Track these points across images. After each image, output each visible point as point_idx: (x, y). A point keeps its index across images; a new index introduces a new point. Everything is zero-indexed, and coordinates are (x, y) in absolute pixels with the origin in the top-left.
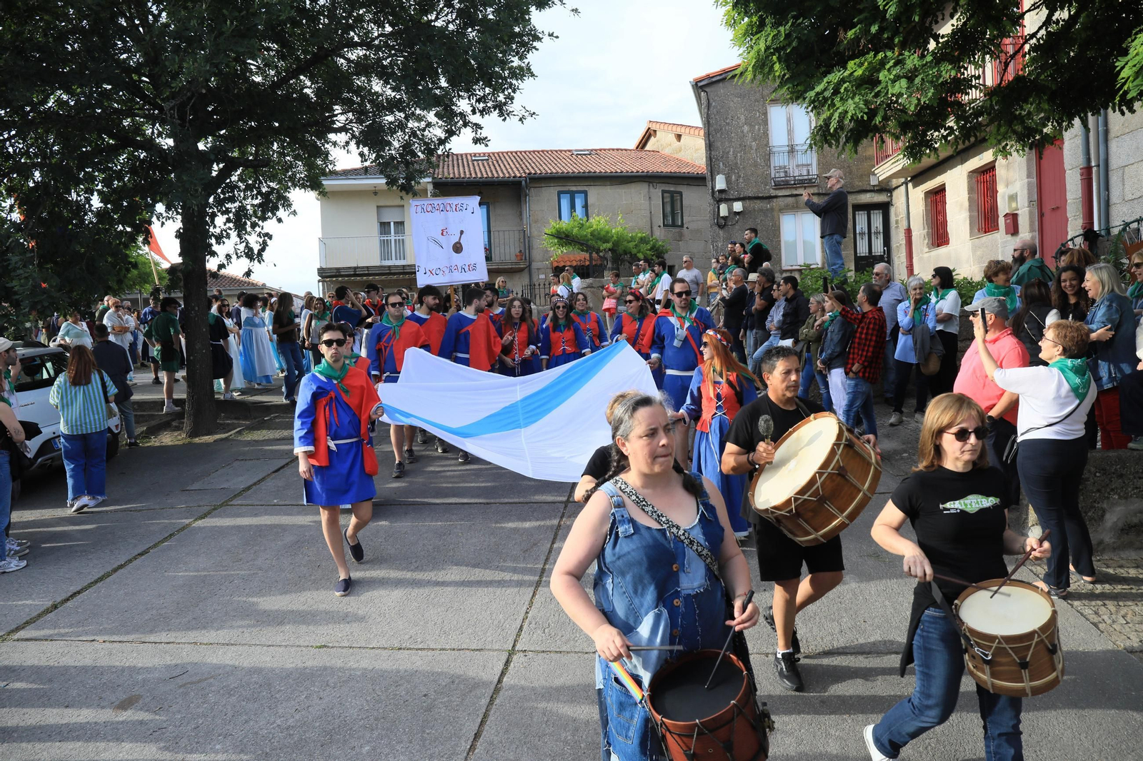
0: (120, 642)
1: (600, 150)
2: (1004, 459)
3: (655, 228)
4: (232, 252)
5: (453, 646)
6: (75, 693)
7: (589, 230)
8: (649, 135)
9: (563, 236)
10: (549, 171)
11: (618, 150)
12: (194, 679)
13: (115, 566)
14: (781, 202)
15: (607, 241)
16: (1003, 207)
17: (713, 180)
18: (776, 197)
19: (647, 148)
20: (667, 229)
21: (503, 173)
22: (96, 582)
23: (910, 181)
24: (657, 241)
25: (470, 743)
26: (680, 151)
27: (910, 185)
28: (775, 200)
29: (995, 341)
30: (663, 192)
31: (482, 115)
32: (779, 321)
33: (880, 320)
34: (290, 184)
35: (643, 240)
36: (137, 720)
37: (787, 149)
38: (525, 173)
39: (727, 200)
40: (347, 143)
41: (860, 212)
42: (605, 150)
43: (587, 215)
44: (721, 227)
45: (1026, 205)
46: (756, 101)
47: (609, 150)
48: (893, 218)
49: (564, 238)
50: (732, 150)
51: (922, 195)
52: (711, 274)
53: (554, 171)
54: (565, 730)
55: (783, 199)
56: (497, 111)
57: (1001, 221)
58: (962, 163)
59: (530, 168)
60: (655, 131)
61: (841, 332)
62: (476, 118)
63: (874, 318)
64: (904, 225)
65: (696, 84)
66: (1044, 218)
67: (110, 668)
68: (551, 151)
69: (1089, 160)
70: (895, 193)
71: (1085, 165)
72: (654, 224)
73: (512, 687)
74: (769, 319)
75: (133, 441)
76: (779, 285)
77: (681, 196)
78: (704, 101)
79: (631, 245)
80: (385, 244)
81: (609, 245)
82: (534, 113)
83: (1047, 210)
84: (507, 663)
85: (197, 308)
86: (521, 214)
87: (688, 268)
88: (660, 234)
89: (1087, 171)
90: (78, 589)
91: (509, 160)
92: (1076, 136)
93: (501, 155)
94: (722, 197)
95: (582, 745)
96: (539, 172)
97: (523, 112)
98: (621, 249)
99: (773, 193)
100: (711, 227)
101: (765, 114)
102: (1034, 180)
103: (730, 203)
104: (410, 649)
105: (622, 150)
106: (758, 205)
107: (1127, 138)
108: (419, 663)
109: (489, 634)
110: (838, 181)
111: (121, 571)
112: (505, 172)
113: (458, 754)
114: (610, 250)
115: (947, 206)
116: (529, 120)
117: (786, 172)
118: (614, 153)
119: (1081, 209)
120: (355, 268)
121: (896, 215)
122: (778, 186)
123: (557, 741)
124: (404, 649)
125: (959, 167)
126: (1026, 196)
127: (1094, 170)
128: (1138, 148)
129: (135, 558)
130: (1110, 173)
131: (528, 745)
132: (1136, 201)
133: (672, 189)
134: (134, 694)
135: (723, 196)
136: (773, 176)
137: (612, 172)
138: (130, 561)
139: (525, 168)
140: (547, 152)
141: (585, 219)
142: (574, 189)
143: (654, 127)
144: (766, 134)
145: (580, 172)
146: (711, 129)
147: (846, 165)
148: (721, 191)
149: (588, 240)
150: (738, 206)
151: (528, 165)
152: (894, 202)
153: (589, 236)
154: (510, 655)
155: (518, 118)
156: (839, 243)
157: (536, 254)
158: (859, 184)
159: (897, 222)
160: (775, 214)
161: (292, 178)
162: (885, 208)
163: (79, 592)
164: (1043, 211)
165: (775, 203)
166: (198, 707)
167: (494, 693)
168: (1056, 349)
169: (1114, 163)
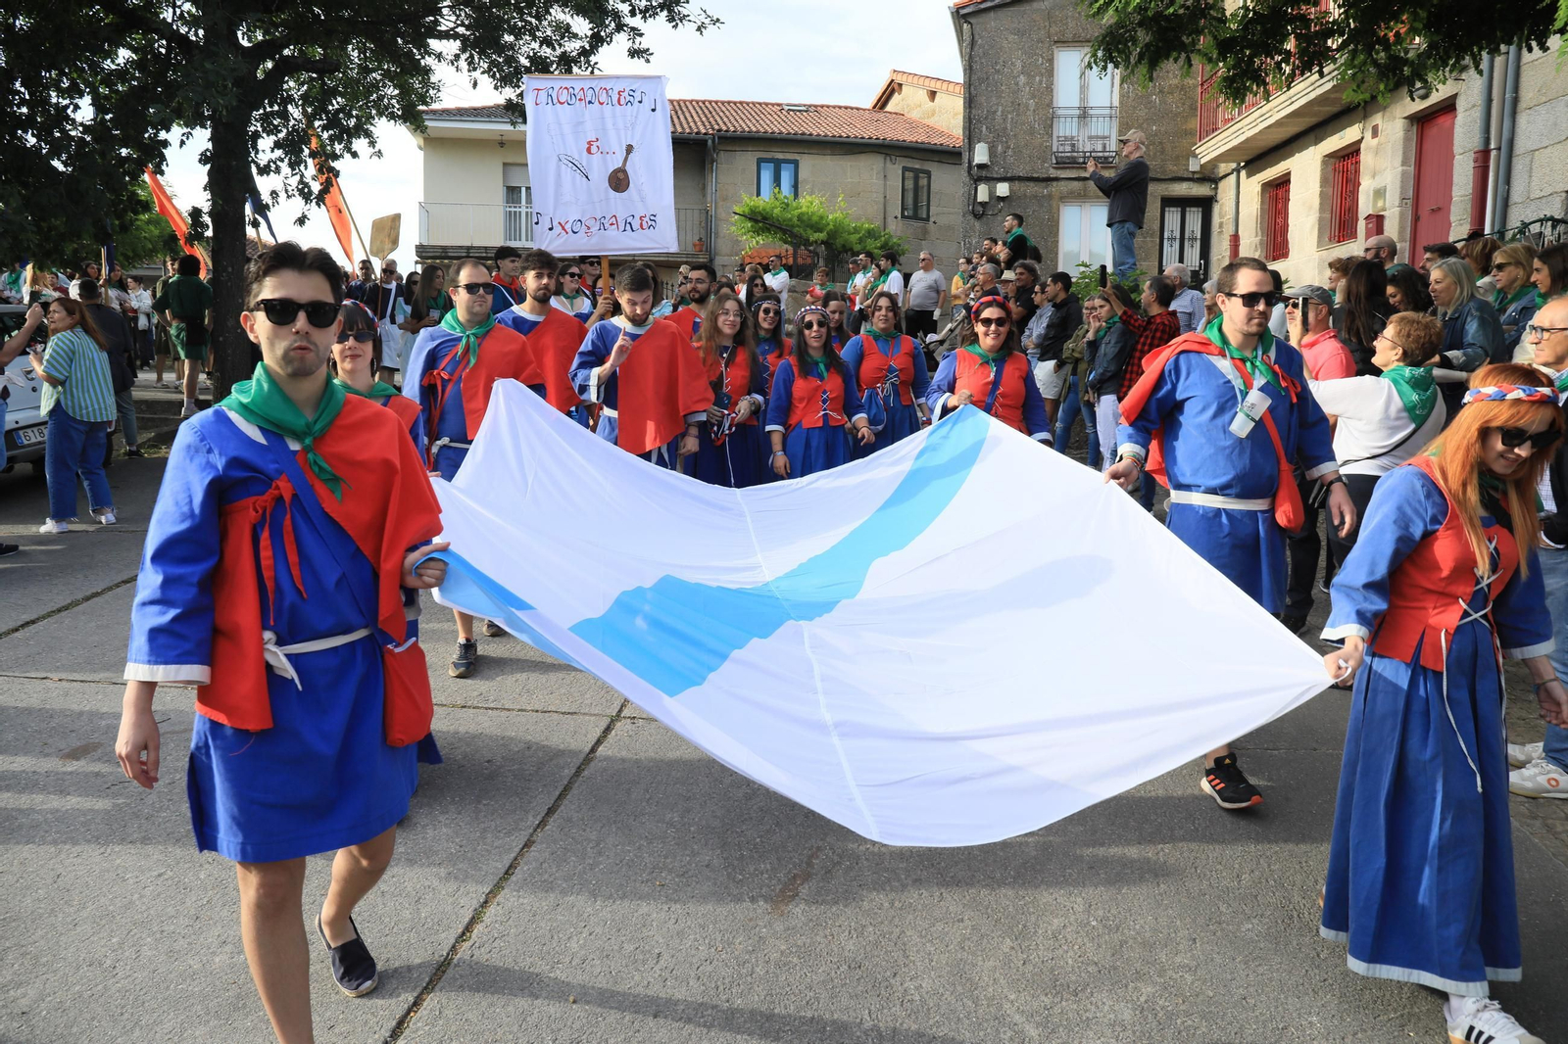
0: (82, 681)
1: (822, 107)
2: (1311, 501)
3: (890, 219)
4: (279, 188)
5: (536, 707)
6: (11, 736)
7: (796, 212)
8: (891, 90)
9: (760, 218)
10: (747, 129)
11: (846, 108)
12: (177, 728)
13: (89, 593)
14: (1063, 187)
15: (820, 230)
16: (1365, 206)
17: (971, 149)
18: (1057, 179)
19: (889, 108)
20: (906, 221)
21: (683, 128)
22: (59, 610)
23: (1244, 167)
24: (891, 236)
25: (539, 818)
26: (933, 115)
27: (1243, 173)
28: (1055, 184)
29: (1312, 345)
30: (905, 169)
31: (644, 17)
32: (1039, 336)
33: (1171, 327)
34: (374, 112)
35: (871, 234)
36: (91, 772)
37: (1077, 112)
38: (713, 129)
39: (988, 180)
40: (457, 57)
41: (1172, 209)
42: (828, 107)
43: (796, 195)
44: (977, 216)
45: (1397, 203)
46: (1040, 41)
47: (834, 107)
48: (1216, 220)
49: (761, 221)
50: (1000, 109)
51: (1259, 188)
52: (957, 280)
53: (754, 129)
54: (672, 810)
55: (1067, 182)
56: (665, 13)
57: (1361, 225)
58: (1316, 144)
59: (720, 122)
60: (900, 85)
61: (1119, 345)
62: (636, 22)
63: (1163, 323)
64: (1229, 230)
65: (957, 12)
66: (1419, 224)
67: (63, 713)
68: (753, 103)
69: (1487, 141)
70: (1222, 185)
71: (1481, 148)
72: (888, 214)
73: (607, 759)
74: (1027, 333)
75: (134, 448)
76: (1044, 286)
77: (929, 178)
78: (967, 36)
79: (854, 238)
80: (512, 218)
81: (822, 236)
82: (718, 20)
83: (1424, 212)
84: (608, 730)
85: (230, 270)
86: (704, 188)
87: (926, 269)
88: (896, 229)
89: (1483, 155)
90: (32, 618)
91: (692, 111)
92: (1474, 106)
93: (682, 104)
94: (982, 174)
95: (692, 829)
96: (732, 129)
97: (702, 18)
98: (839, 242)
99: (1053, 173)
100: (964, 216)
101: (1051, 61)
102: (1411, 169)
103: (992, 183)
104: (478, 708)
105: (852, 108)
106: (1031, 189)
107: (1542, 109)
108: (486, 725)
109: (587, 696)
110: (1138, 148)
111: (95, 599)
112: (686, 126)
113: (521, 829)
114: (823, 242)
115: (1291, 205)
116: (711, 30)
117: (1073, 145)
118: (841, 112)
119: (1469, 210)
120: (469, 248)
121: (1221, 216)
122: (1063, 163)
123: (658, 822)
124: (469, 707)
125: (1312, 148)
126: (1398, 190)
127: (1493, 154)
128: (1556, 124)
129: (117, 585)
130: (1515, 160)
131: (619, 825)
132: (1544, 200)
133: (917, 166)
134: (91, 741)
135: (984, 173)
136: (1055, 149)
137: (834, 136)
138: (110, 589)
139: (713, 123)
140: (748, 104)
141: (792, 197)
142: (780, 156)
143: (899, 79)
144: (1050, 89)
145: (789, 134)
146: (974, 77)
147: (1157, 140)
148: (981, 166)
149: (793, 226)
150: (1003, 189)
151: (718, 119)
152: (1219, 197)
153: (795, 219)
154: (612, 721)
155: (695, 26)
156: (1132, 235)
157: (722, 246)
158: (1172, 169)
159: (1221, 225)
160: (1054, 203)
161: (377, 104)
162: (1206, 204)
163: (33, 622)
164: (1419, 213)
165: (1055, 187)
166: (177, 760)
167: (582, 764)
168: (1394, 352)
169: (1522, 144)
